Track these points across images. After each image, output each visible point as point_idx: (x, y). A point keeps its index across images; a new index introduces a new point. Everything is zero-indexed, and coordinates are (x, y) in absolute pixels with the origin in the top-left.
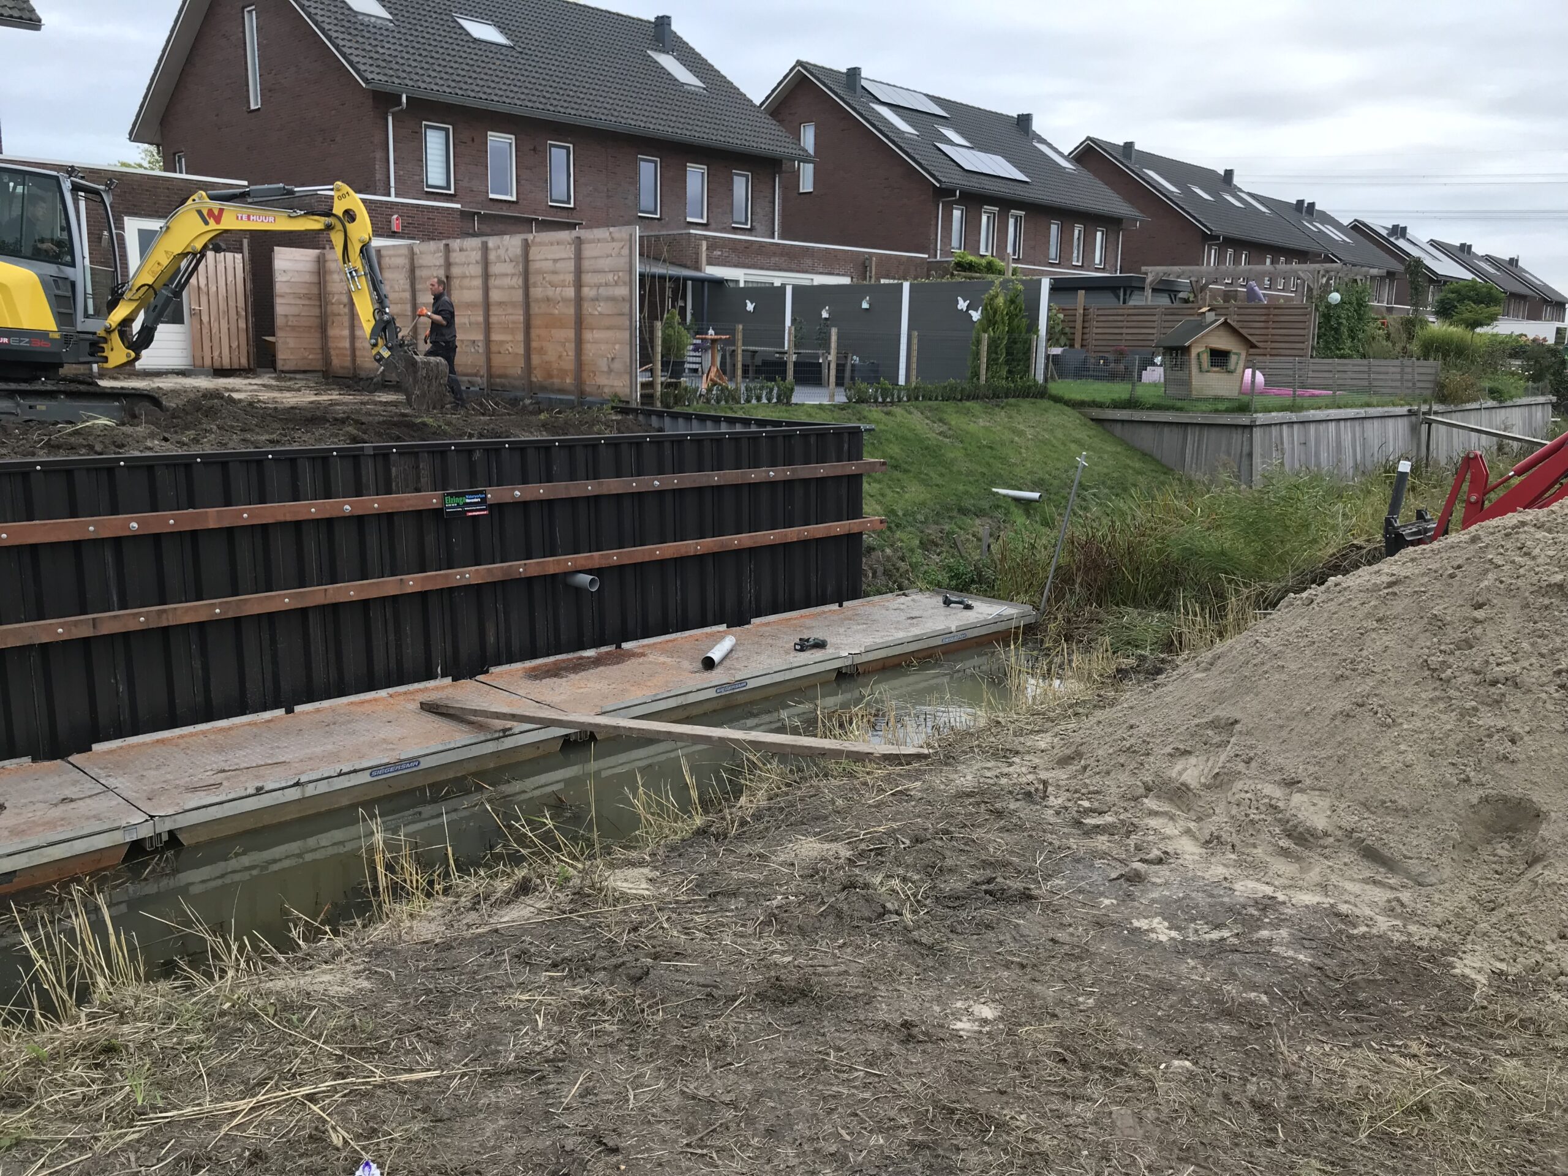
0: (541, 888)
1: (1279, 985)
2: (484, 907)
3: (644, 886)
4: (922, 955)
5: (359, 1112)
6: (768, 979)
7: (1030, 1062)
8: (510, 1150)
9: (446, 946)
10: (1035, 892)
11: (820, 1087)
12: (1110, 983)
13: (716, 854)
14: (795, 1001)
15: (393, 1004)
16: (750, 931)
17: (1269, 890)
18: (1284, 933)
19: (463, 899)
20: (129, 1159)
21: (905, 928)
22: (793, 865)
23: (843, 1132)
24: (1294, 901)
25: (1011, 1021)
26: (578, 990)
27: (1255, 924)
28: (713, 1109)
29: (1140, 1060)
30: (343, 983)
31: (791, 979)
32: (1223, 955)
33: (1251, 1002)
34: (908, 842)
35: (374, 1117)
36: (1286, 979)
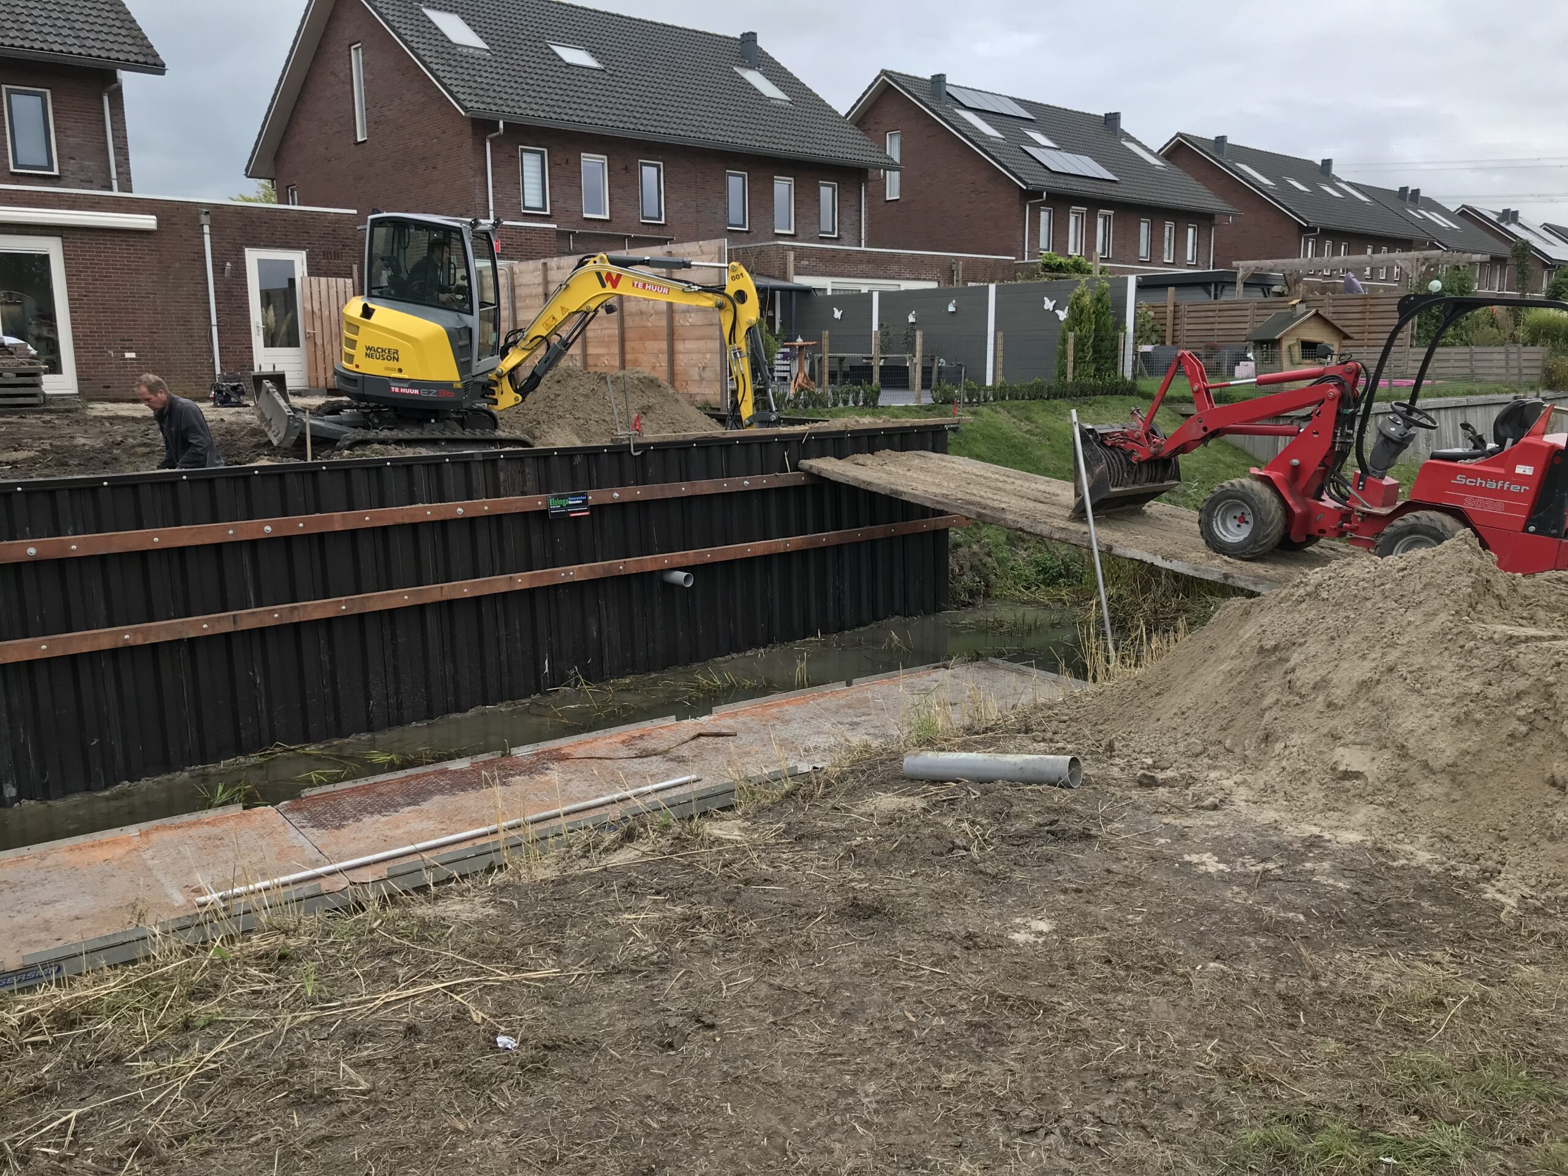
0: (644, 836)
1: (1317, 907)
2: (593, 854)
3: (737, 833)
4: (986, 882)
5: (493, 1000)
6: (846, 900)
7: (1079, 964)
8: (622, 1026)
9: (562, 882)
10: (1094, 831)
11: (890, 981)
12: (1158, 905)
13: (803, 809)
14: (869, 917)
15: (518, 925)
16: (831, 864)
17: (1316, 831)
18: (1326, 865)
19: (574, 849)
20: (304, 1035)
21: (972, 861)
22: (872, 815)
23: (909, 1015)
24: (1339, 839)
25: (1063, 933)
26: (679, 909)
27: (1301, 858)
28: (796, 997)
29: (1178, 962)
30: (473, 911)
31: (868, 899)
32: (1267, 884)
33: (1288, 921)
34: (978, 794)
35: (506, 1004)
36: (1324, 902)
